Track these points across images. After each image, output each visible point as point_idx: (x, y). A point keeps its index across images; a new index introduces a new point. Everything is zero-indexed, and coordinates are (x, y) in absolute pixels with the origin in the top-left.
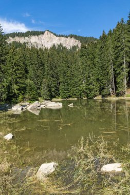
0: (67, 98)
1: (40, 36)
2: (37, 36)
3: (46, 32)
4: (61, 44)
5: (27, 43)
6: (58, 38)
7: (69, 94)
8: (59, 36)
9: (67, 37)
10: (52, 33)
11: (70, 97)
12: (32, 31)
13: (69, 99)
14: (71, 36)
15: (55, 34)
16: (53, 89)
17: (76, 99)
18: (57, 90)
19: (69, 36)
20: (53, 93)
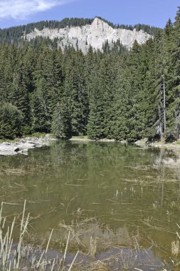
1: (84, 27)
2: (79, 28)
3: (96, 20)
4: (118, 41)
5: (61, 39)
6: (115, 31)
7: (102, 130)
8: (118, 27)
9: (131, 29)
10: (106, 22)
11: (103, 136)
12: (72, 19)
13: (101, 140)
14: (139, 28)
15: (110, 24)
17: (113, 140)
18: (85, 122)
19: (135, 27)
20: (73, 127)
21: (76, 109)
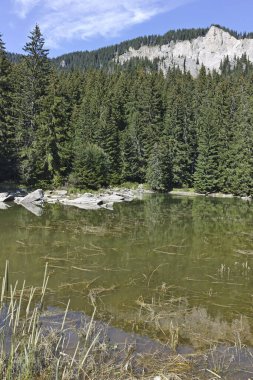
0: (211, 191)
1: (195, 41)
2: (188, 42)
3: (212, 30)
4: (244, 56)
5: (163, 59)
6: (239, 42)
7: (216, 181)
8: (244, 37)
10: (226, 30)
11: (217, 189)
12: (179, 31)
13: (213, 195)
15: (233, 34)
16: (177, 168)
17: (230, 196)
18: (191, 169)
20: (175, 176)
21: (179, 152)
